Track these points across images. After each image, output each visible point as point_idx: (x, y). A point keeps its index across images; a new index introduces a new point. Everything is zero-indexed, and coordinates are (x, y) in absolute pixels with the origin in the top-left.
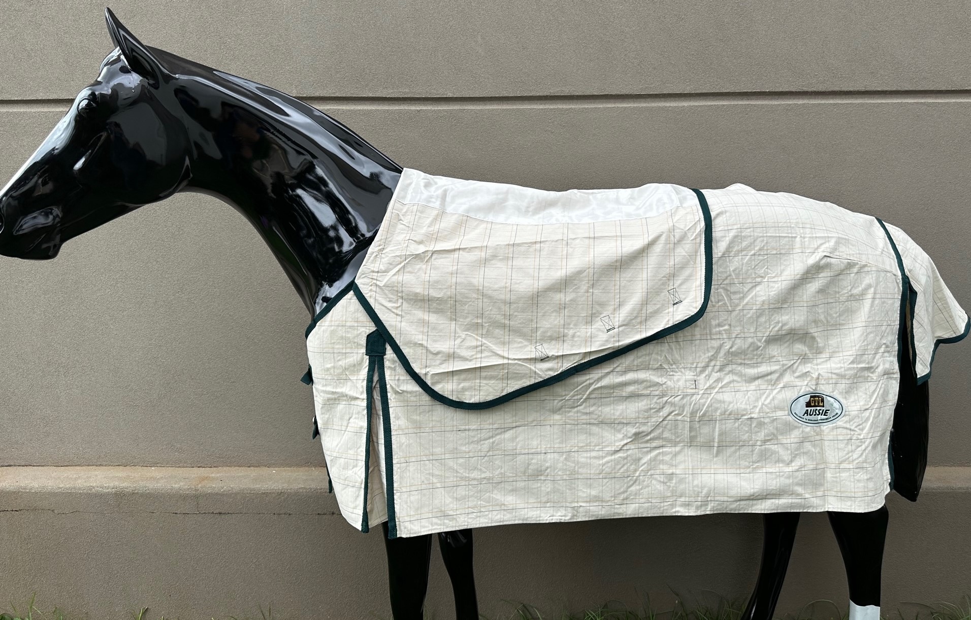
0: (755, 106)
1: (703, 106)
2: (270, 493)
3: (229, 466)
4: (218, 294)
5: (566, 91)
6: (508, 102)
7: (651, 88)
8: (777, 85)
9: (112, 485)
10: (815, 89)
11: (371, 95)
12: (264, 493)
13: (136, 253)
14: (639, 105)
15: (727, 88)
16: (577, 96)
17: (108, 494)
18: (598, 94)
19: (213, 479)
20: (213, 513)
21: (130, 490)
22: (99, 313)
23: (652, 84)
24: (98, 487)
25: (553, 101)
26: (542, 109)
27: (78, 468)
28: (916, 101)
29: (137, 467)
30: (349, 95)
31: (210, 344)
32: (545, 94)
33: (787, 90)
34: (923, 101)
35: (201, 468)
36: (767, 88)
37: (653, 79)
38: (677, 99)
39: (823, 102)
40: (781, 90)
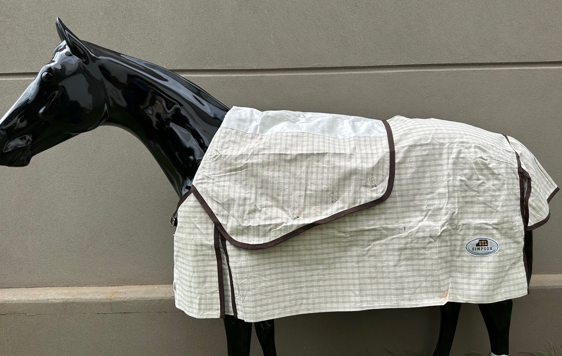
0: (429, 72)
1: (400, 72)
2: (154, 300)
3: (129, 285)
4: (121, 185)
5: (322, 65)
6: (289, 71)
7: (370, 62)
8: (441, 60)
9: (60, 298)
10: (463, 62)
11: (209, 68)
12: (151, 300)
13: (73, 161)
14: (364, 72)
15: (414, 62)
16: (328, 67)
17: (59, 303)
18: (340, 66)
19: (120, 293)
20: (121, 313)
21: (71, 301)
22: (51, 197)
23: (370, 60)
24: (52, 299)
25: (315, 71)
26: (308, 75)
27: (40, 288)
28: (519, 68)
29: (75, 287)
30: (197, 68)
31: (117, 214)
32: (310, 66)
33: (447, 63)
34: (523, 68)
35: (112, 287)
36: (436, 62)
37: (371, 57)
38: (385, 69)
39: (467, 69)
40: (443, 63)
